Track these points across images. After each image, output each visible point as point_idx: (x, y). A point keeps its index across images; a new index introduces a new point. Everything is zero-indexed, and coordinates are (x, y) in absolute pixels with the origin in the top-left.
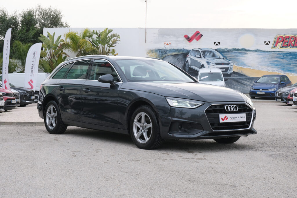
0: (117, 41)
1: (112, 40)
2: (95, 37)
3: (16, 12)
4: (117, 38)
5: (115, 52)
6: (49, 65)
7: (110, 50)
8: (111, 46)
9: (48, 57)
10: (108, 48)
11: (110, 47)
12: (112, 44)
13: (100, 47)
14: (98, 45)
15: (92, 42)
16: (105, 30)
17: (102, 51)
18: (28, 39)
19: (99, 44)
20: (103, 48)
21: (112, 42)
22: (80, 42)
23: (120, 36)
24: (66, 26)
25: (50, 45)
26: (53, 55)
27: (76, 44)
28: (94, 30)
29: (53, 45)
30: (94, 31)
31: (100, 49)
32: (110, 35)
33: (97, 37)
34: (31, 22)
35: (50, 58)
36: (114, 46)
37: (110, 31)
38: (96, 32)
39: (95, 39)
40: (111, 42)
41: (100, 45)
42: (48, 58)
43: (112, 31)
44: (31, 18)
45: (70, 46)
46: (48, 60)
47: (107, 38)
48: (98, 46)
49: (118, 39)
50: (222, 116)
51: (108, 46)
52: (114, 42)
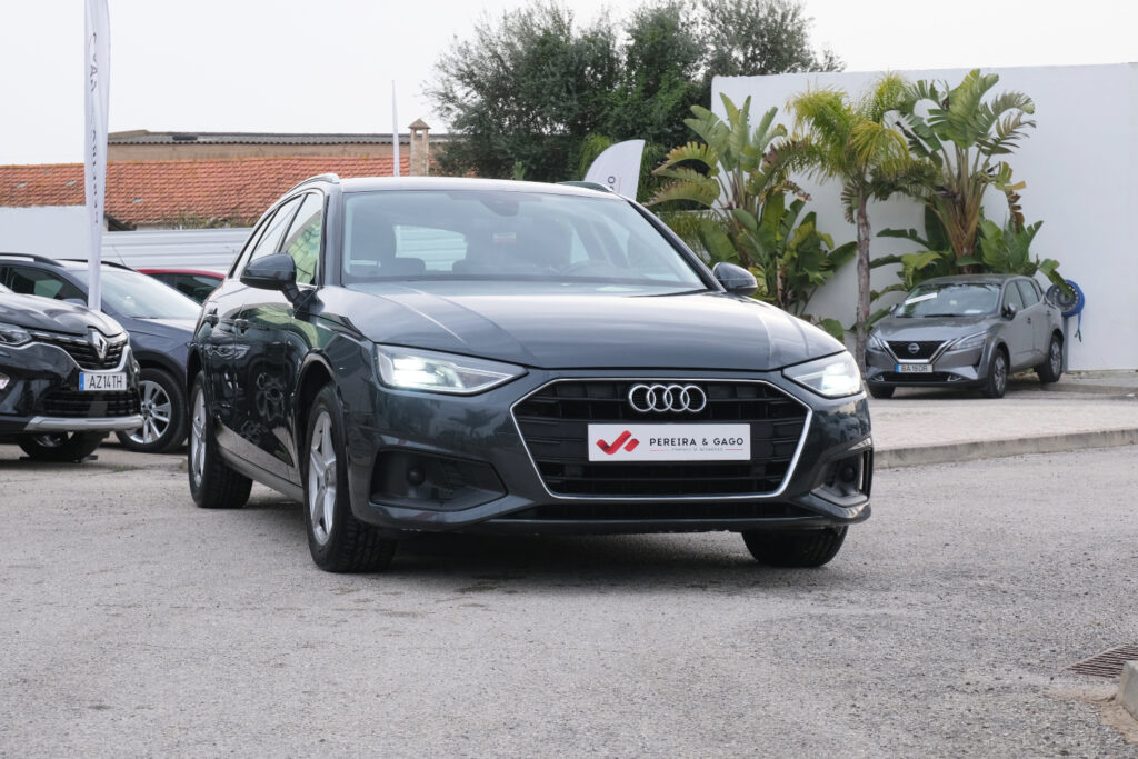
0: (1020, 124)
1: (998, 124)
2: (924, 108)
3: (607, 14)
4: (1020, 115)
5: (1010, 175)
6: (726, 238)
7: (991, 170)
8: (996, 148)
9: (726, 204)
10: (983, 158)
11: (989, 154)
12: (997, 141)
13: (949, 155)
14: (941, 147)
15: (912, 133)
16: (967, 78)
17: (955, 173)
18: (649, 129)
19: (942, 142)
20: (962, 159)
21: (1000, 133)
22: (854, 136)
23: (1035, 101)
24: (830, 68)
25: (732, 150)
26: (747, 195)
27: (842, 143)
28: (923, 78)
29: (742, 150)
30: (920, 83)
31: (948, 164)
32: (988, 98)
33: (932, 112)
34: (664, 52)
35: (730, 207)
36: (1007, 151)
37: (988, 83)
38: (932, 88)
39: (925, 122)
40: (993, 133)
41: (949, 146)
42: (725, 209)
43: (995, 79)
44: (664, 37)
45: (816, 153)
46: (724, 215)
47: (977, 111)
48: (940, 153)
49: (1025, 117)
50: (599, 432)
51: (984, 152)
52: (1008, 132)
